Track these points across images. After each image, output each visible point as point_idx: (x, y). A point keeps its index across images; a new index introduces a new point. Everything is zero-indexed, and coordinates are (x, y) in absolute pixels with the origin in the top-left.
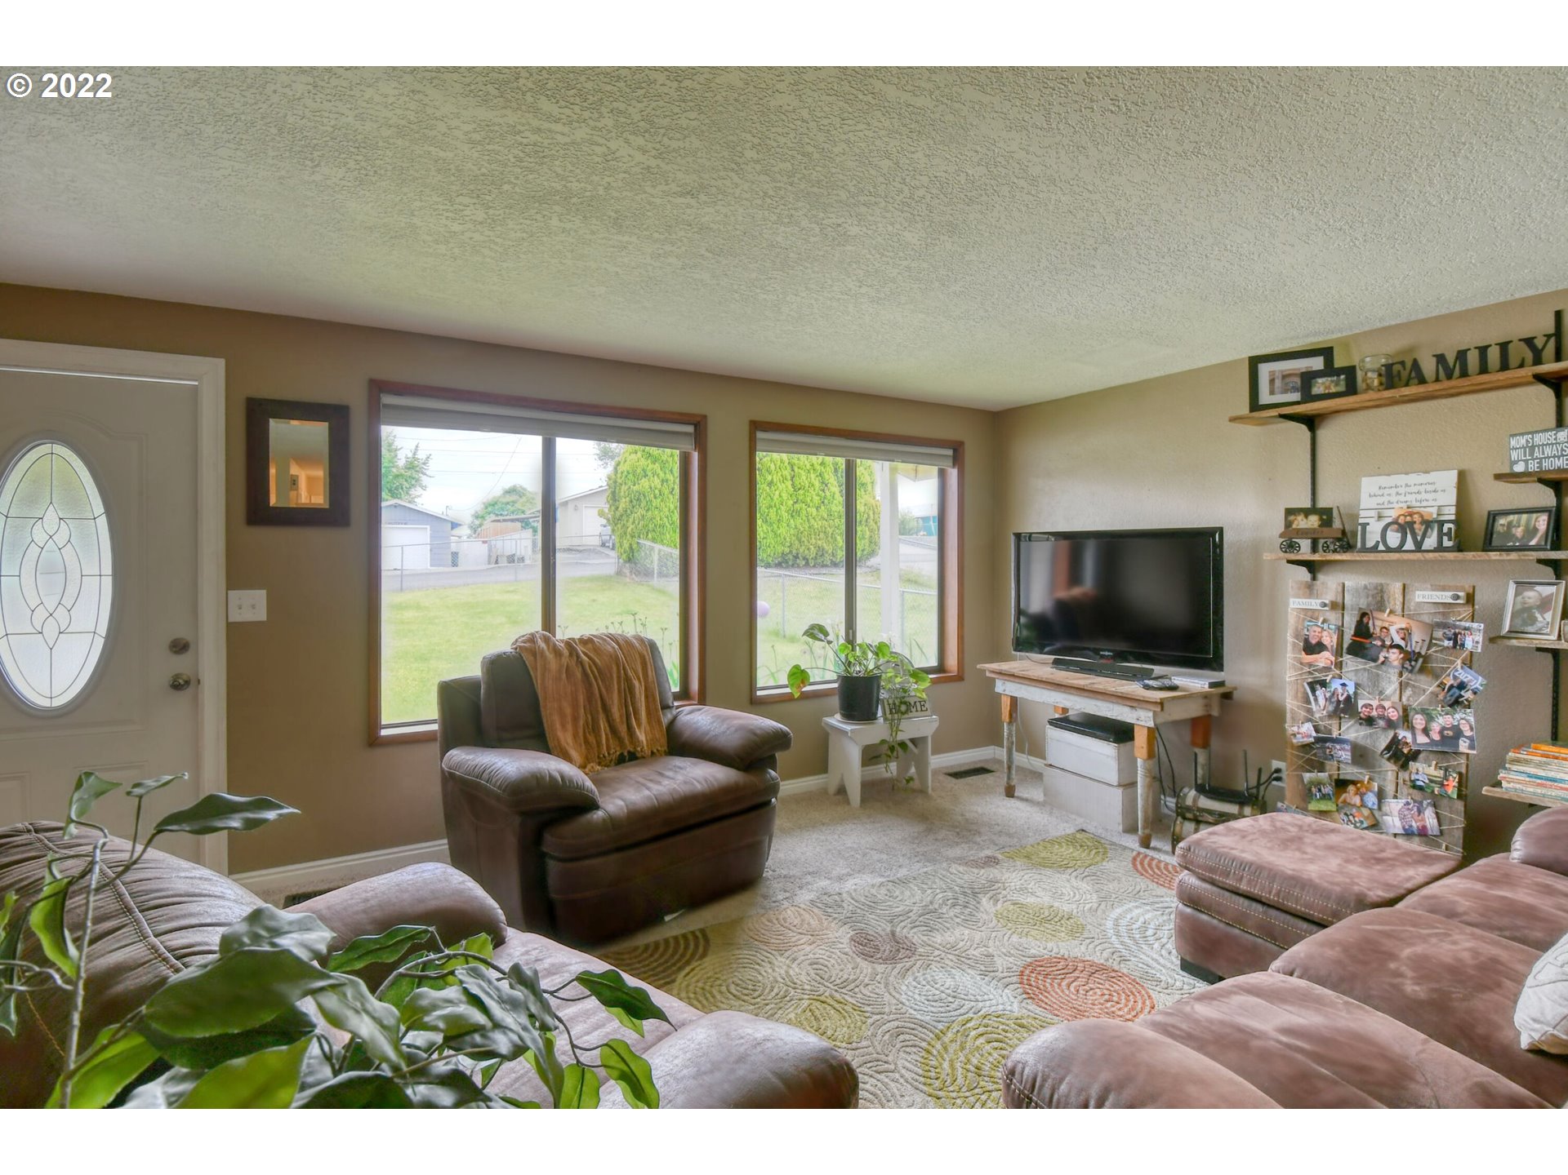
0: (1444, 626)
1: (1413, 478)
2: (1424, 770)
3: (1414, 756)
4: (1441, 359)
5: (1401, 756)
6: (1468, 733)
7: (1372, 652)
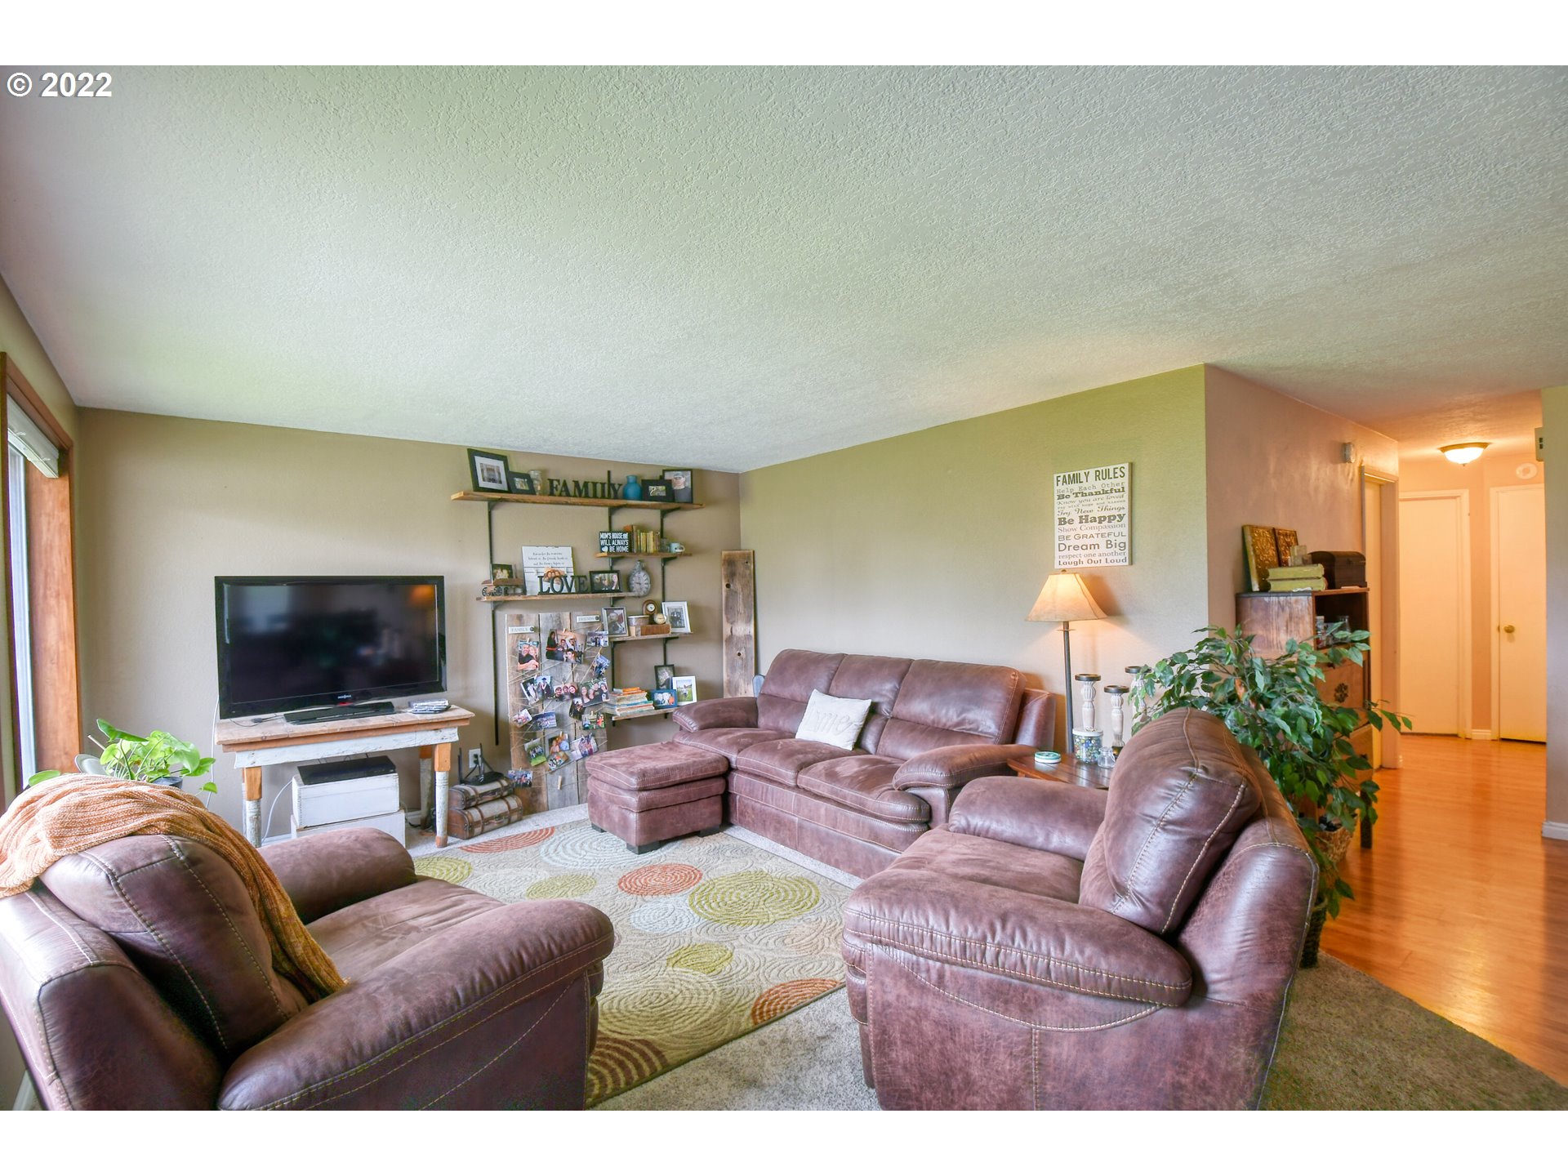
0: (590, 635)
1: (551, 550)
2: (588, 717)
3: (582, 712)
4: (576, 483)
5: (577, 713)
6: (605, 691)
7: (559, 655)
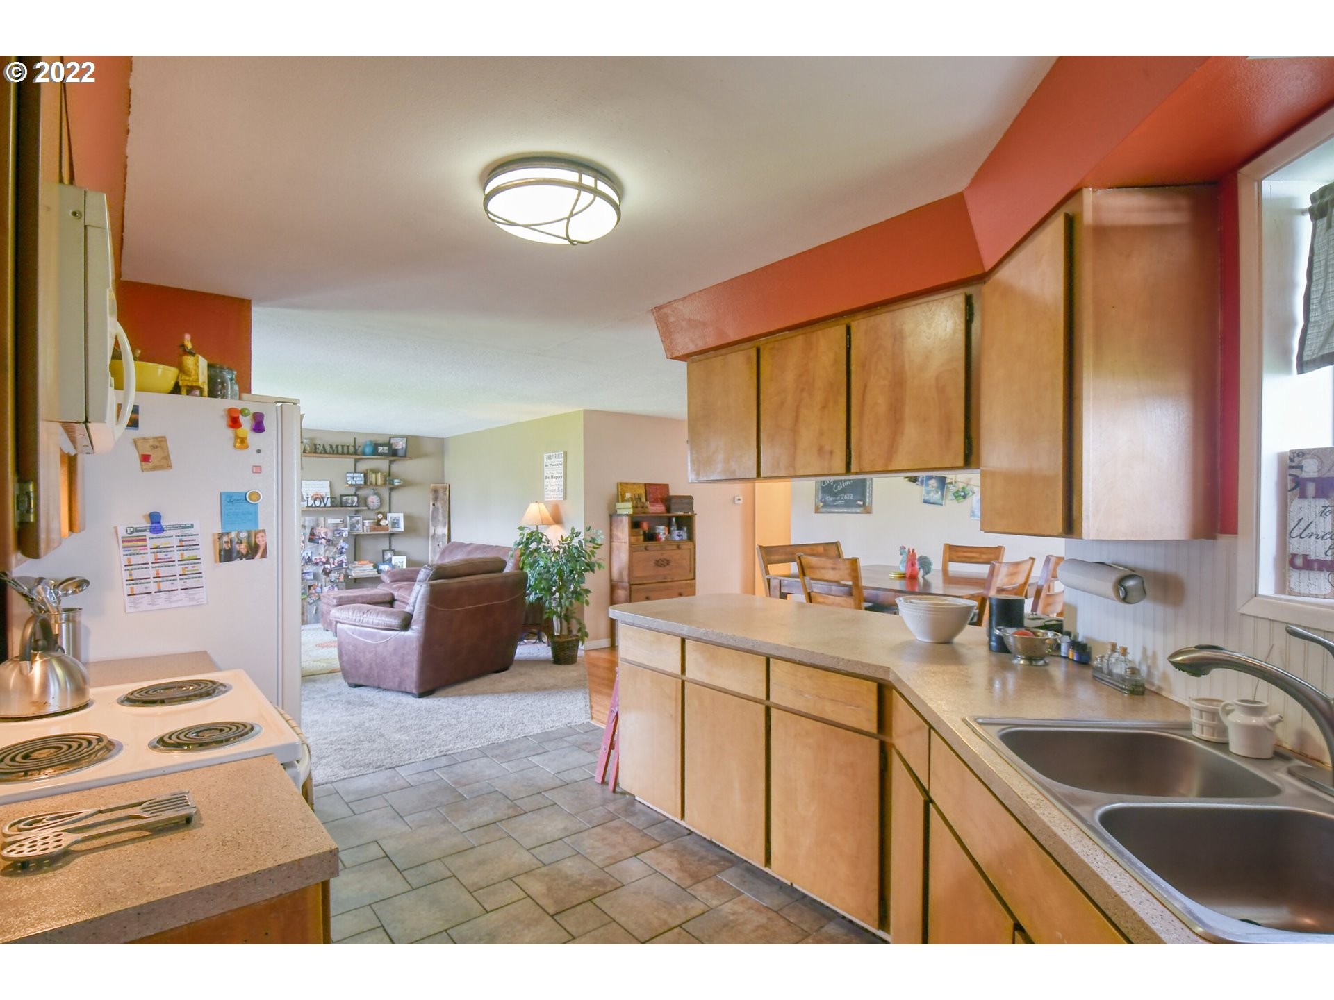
0: (337, 530)
1: (316, 482)
2: (334, 576)
3: (330, 572)
4: (331, 446)
5: (327, 573)
6: (345, 561)
7: (317, 541)
